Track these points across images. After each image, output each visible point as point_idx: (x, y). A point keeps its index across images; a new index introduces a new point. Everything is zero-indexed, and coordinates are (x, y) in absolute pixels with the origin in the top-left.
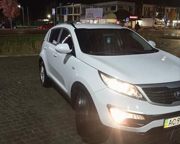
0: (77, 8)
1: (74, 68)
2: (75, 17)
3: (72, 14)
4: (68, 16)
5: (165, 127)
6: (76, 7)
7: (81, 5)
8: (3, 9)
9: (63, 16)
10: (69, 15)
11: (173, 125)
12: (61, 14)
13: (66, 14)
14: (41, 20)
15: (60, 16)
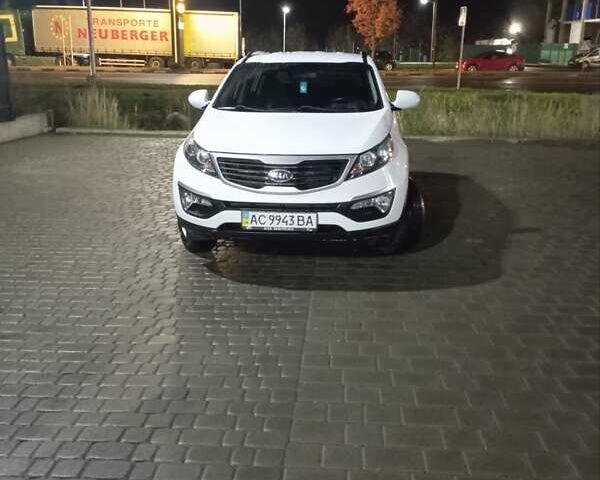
4: (587, 23)
5: (244, 225)
8: (356, 13)
9: (568, 27)
10: (590, 21)
11: (259, 225)
12: (561, 20)
13: (579, 18)
14: (485, 42)
15: (557, 27)
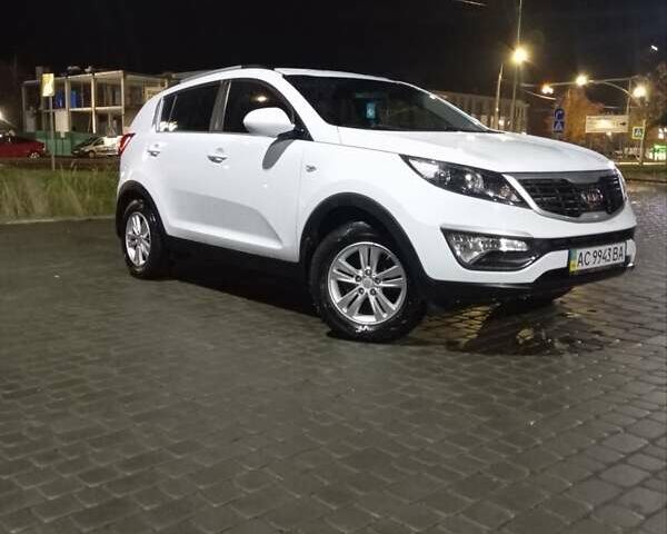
0: (107, 85)
1: (311, 169)
2: (102, 118)
3: (90, 106)
4: (73, 112)
5: (572, 269)
6: (104, 81)
7: (125, 76)
10: (76, 109)
11: (586, 267)
12: (41, 108)
13: (64, 106)
15: (38, 116)
